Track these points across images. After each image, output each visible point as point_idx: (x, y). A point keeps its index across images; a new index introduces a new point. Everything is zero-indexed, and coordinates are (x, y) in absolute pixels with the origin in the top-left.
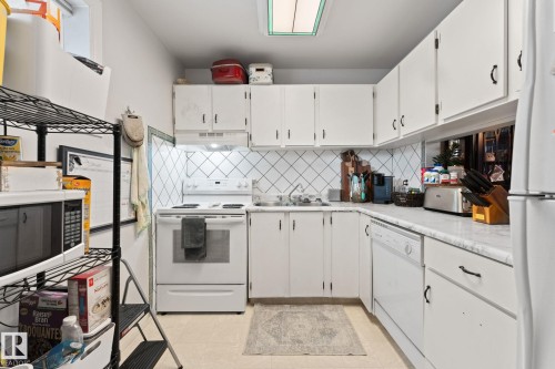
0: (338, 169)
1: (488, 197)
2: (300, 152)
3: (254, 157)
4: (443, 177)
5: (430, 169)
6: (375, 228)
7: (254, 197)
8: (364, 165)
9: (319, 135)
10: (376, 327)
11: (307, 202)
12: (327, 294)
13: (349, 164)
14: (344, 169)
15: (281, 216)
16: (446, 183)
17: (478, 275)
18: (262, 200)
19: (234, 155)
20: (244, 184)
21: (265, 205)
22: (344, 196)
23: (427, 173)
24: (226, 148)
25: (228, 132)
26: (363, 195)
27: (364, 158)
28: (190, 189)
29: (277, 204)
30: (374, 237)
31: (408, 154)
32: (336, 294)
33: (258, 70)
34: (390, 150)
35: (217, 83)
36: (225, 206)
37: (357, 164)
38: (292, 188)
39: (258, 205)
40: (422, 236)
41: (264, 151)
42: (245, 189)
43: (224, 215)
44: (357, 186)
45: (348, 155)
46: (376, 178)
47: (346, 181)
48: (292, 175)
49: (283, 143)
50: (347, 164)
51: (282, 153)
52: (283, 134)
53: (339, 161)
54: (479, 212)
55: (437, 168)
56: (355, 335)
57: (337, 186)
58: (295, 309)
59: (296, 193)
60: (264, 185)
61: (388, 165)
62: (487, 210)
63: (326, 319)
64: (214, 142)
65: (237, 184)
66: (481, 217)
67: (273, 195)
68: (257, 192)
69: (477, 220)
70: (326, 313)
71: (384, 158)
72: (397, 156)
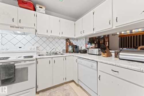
0: (65, 44)
1: (106, 51)
2: (54, 38)
3: (37, 39)
4: (91, 46)
5: (88, 44)
6: (79, 60)
7: (37, 53)
8: (71, 43)
9: (61, 33)
10: (79, 88)
11: (56, 54)
12: (65, 81)
13: (68, 42)
14: (67, 44)
15: (50, 59)
16: (92, 48)
17: (118, 72)
18: (40, 54)
19: (28, 37)
20: (33, 48)
21: (42, 55)
22: (67, 51)
23: (88, 45)
24: (24, 34)
25: (26, 28)
26: (72, 51)
27: (71, 41)
28: (4, 50)
29: (47, 55)
30: (79, 62)
31: (82, 40)
32: (67, 81)
33: (40, 7)
34: (77, 39)
35: (20, 7)
36: (25, 57)
37: (70, 42)
38: (51, 49)
39: (39, 55)
40: (97, 62)
41: (41, 37)
42: (33, 50)
43: (25, 61)
44: (70, 49)
45: (67, 40)
46: (75, 46)
47: (67, 47)
48: (51, 45)
49: (49, 34)
50: (67, 42)
51: (48, 38)
52: (49, 31)
53: (65, 41)
54: (104, 54)
55: (89, 44)
56: (75, 92)
57: (65, 48)
58: (55, 89)
59: (53, 51)
60: (41, 48)
61: (76, 43)
62: (106, 54)
63: (65, 90)
64: (19, 31)
65: (30, 48)
66: (104, 55)
67: (44, 52)
68: (38, 51)
69: (103, 56)
70: (65, 88)
71: (76, 41)
72: (79, 41)
